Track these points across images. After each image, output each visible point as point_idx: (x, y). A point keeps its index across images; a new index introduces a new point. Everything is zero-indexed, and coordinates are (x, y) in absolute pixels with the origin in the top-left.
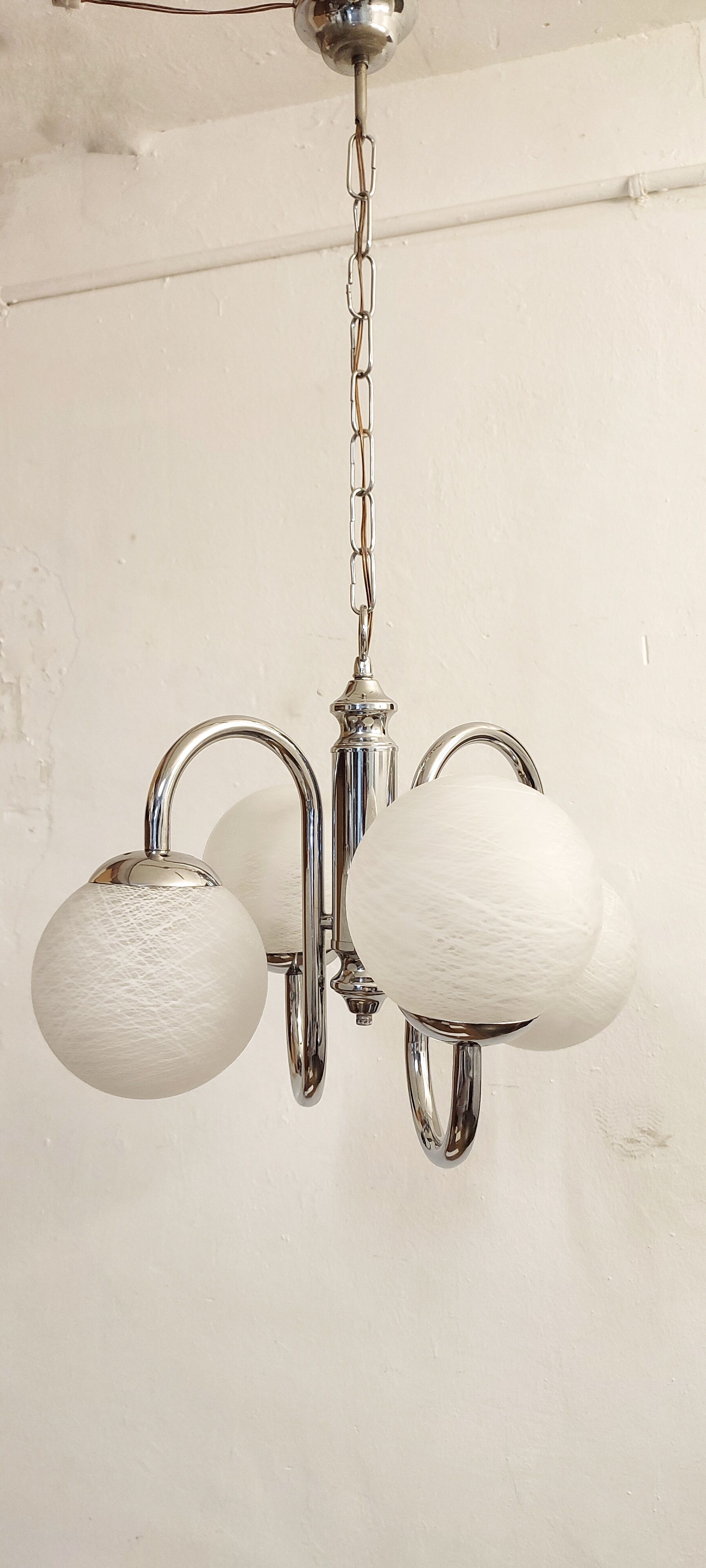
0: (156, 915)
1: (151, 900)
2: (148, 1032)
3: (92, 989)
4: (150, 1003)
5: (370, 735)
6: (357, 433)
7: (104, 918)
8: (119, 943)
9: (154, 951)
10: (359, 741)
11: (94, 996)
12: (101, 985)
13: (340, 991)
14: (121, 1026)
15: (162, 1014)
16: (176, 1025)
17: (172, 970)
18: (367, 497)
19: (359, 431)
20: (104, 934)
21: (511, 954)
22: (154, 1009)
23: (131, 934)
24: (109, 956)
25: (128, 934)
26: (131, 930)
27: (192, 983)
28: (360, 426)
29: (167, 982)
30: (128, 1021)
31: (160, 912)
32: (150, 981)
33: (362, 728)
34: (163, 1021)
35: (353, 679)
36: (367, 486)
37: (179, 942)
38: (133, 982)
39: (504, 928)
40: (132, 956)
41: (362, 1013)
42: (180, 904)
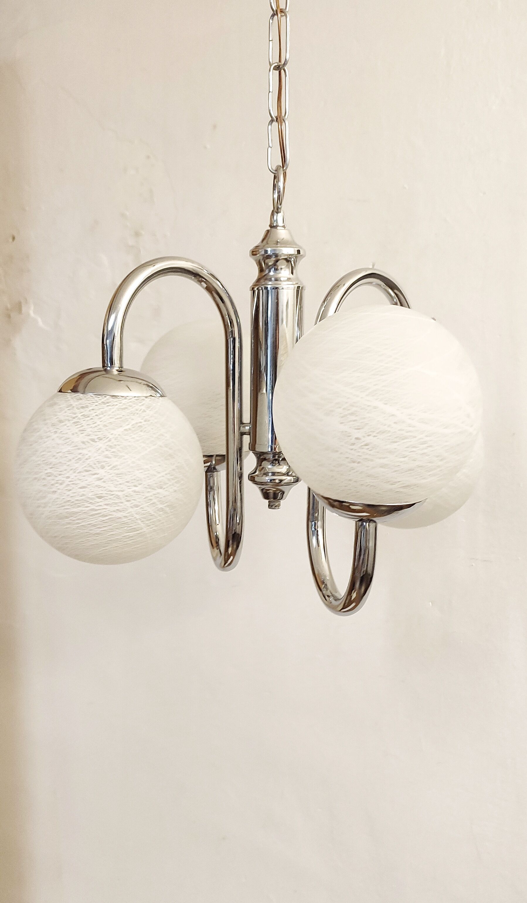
0: (118, 418)
1: (113, 407)
2: (114, 511)
3: (68, 477)
4: (115, 489)
5: (279, 275)
6: (275, 13)
7: (75, 420)
8: (89, 441)
9: (118, 447)
10: (270, 280)
11: (70, 483)
12: (75, 474)
13: (256, 483)
14: (92, 507)
15: (126, 498)
16: (137, 506)
17: (133, 462)
18: (282, 71)
19: (277, 11)
20: (76, 433)
21: (414, 449)
22: (120, 494)
23: (98, 433)
24: (80, 451)
25: (95, 433)
26: (98, 430)
27: (149, 474)
28: (278, 6)
29: (130, 472)
30: (98, 503)
31: (121, 416)
32: (116, 471)
33: (273, 269)
34: (126, 503)
35: (269, 228)
36: (283, 62)
37: (138, 441)
38: (102, 472)
39: (411, 429)
40: (100, 451)
41: (272, 500)
42: (137, 410)
